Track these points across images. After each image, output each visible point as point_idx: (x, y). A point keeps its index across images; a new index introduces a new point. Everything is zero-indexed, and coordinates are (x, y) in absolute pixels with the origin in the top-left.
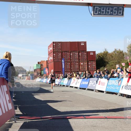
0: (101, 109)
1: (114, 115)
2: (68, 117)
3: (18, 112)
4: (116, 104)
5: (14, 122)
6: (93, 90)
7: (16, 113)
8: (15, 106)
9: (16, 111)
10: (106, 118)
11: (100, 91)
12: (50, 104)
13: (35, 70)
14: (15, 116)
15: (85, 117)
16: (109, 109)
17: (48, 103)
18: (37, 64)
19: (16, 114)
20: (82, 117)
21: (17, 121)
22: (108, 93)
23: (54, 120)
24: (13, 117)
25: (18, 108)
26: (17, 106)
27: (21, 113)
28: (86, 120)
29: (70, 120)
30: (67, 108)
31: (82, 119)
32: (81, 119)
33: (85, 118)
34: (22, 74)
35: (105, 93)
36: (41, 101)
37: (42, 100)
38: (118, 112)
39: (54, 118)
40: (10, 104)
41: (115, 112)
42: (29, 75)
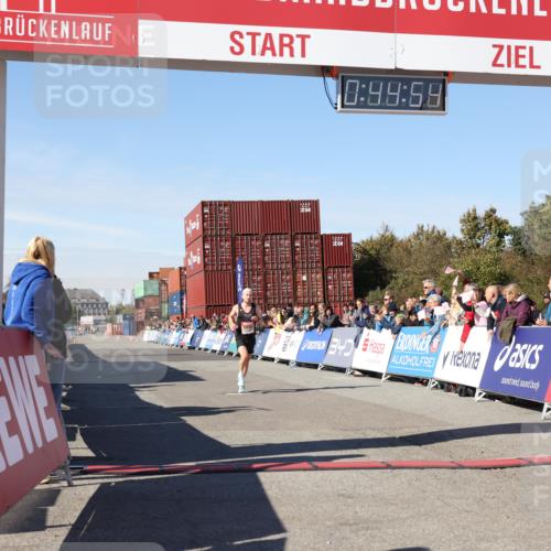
0: (371, 435)
1: (415, 457)
2: (255, 466)
3: (79, 448)
4: (422, 416)
5: (65, 484)
6: (342, 370)
7: (74, 453)
8: (67, 429)
9: (71, 444)
10: (388, 467)
11: (366, 373)
12: (191, 420)
13: (137, 301)
14: (68, 462)
15: (314, 464)
16: (398, 434)
17: (183, 418)
18: (147, 278)
19: (74, 457)
20: (305, 465)
21: (75, 483)
22: (394, 378)
23: (205, 476)
24: (63, 468)
25: (79, 436)
26: (75, 429)
27: (90, 453)
28: (320, 473)
29: (262, 476)
30: (251, 434)
31: (305, 470)
32: (302, 473)
33: (316, 468)
34: (94, 314)
35: (383, 379)
36: (161, 408)
37: (166, 406)
38: (429, 446)
39: (206, 471)
40: (51, 420)
41: (420, 445)
42: (120, 318)
